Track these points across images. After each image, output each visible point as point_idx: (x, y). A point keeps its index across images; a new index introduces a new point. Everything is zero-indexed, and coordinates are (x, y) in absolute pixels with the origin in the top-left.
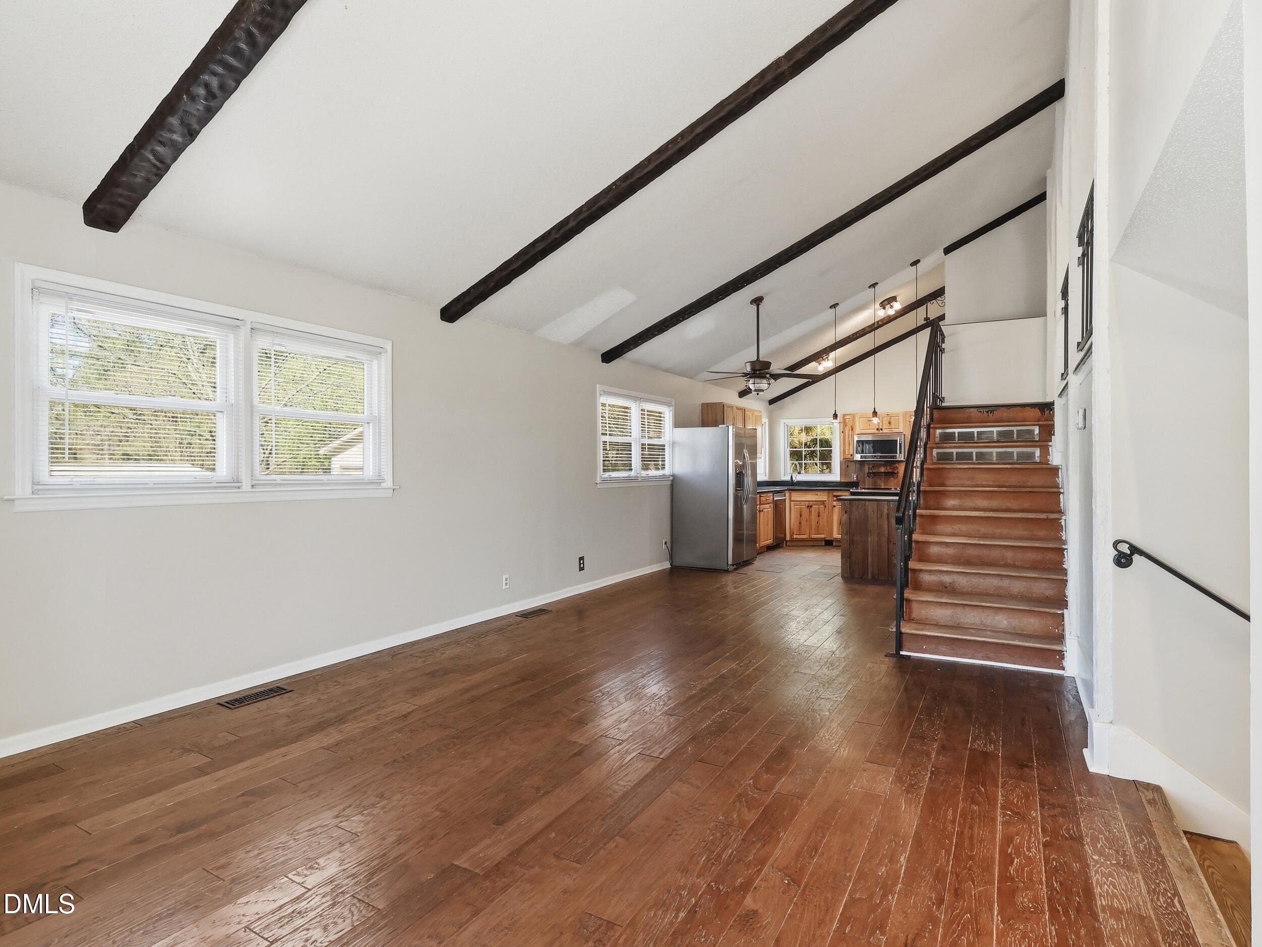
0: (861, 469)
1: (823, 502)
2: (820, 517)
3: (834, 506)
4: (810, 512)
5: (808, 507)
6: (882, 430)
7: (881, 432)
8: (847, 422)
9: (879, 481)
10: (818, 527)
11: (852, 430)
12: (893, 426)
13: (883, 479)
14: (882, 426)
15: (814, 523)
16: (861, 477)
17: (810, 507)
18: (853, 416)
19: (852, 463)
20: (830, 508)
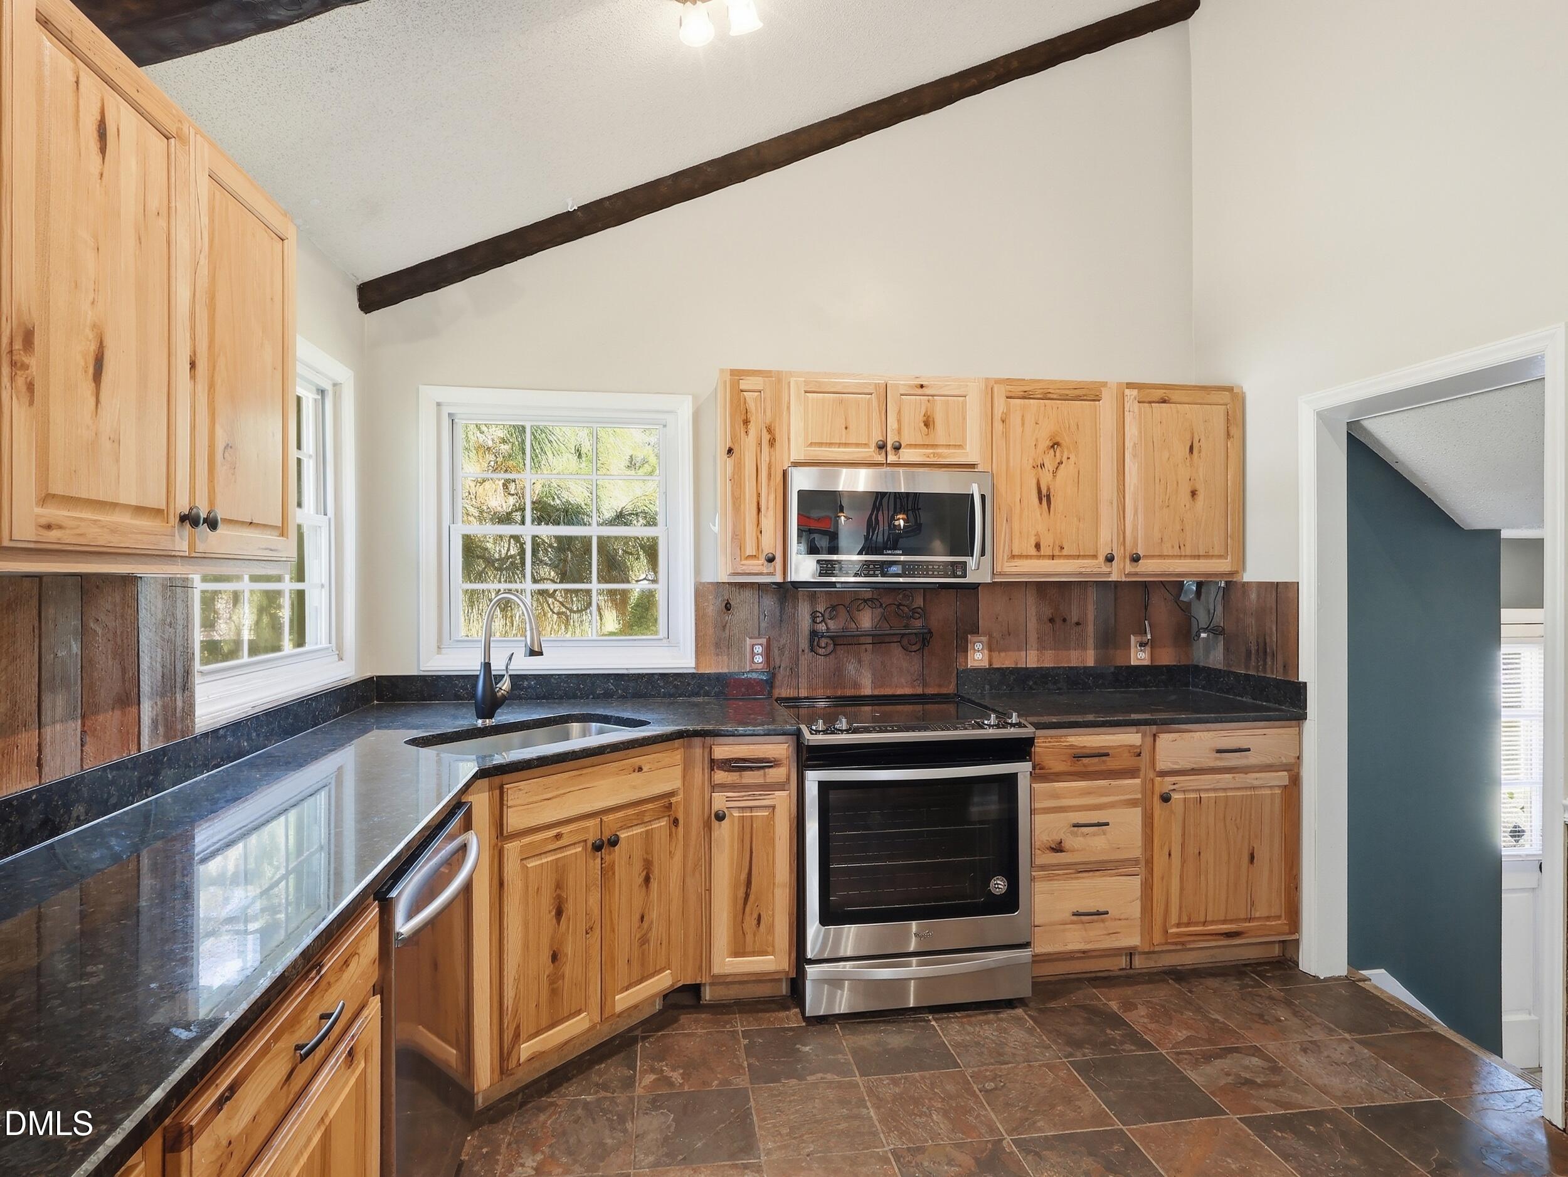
0: (783, 619)
1: (665, 804)
2: (654, 885)
3: (720, 817)
4: (607, 872)
5: (597, 847)
6: (897, 448)
7: (891, 458)
8: (752, 406)
9: (851, 668)
10: (644, 941)
11: (772, 442)
12: (940, 434)
13: (867, 657)
14: (899, 432)
15: (625, 927)
16: (781, 650)
17: (604, 845)
18: (776, 379)
19: (747, 594)
20: (696, 822)
